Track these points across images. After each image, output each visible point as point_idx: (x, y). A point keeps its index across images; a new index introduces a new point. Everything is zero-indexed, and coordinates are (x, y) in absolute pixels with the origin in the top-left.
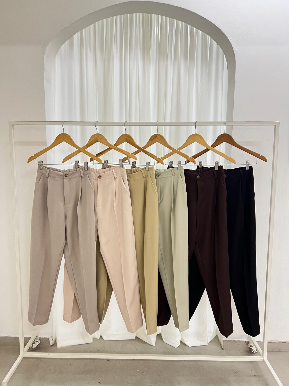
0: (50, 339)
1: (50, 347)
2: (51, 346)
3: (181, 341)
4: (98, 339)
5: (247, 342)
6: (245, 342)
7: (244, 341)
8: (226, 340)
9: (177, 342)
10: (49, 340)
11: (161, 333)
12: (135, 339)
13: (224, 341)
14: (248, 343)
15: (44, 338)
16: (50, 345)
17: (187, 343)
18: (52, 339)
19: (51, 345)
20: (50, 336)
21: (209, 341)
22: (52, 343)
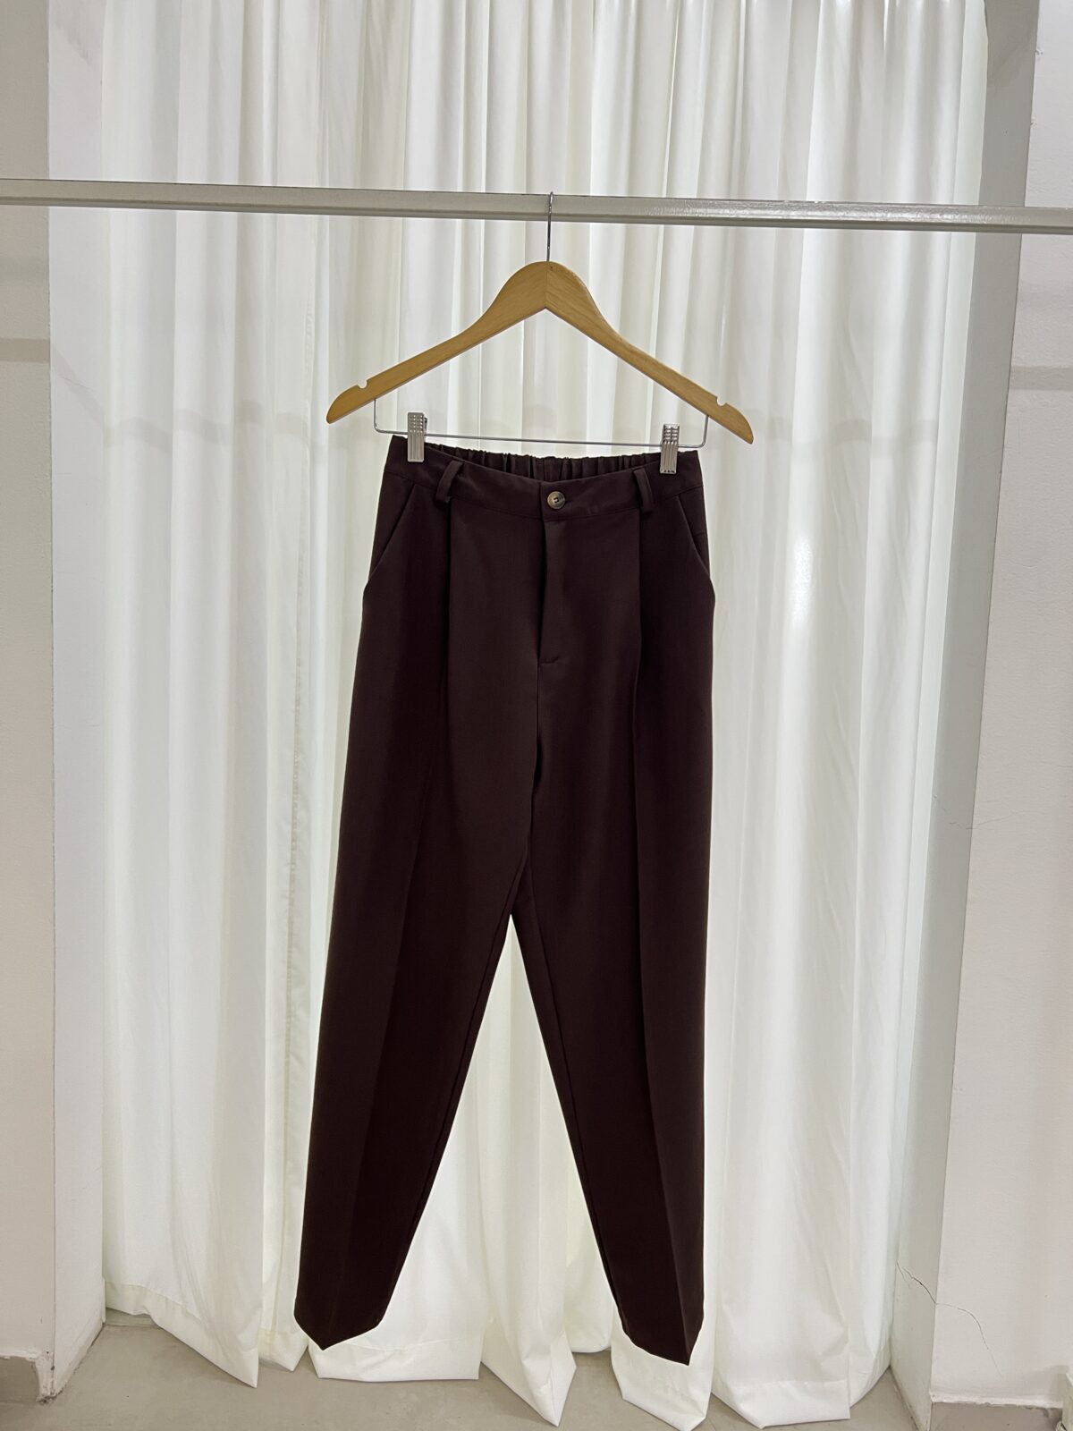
0: (43, 1367)
1: (38, 1406)
2: (45, 1401)
3: (713, 1398)
4: (291, 1372)
5: (1050, 1413)
6: (1042, 1413)
7: (1038, 1408)
8: (945, 1401)
9: (694, 1403)
10: (35, 1372)
11: (610, 1348)
12: (476, 1377)
13: (933, 1405)
14: (1061, 1419)
15: (11, 1357)
16: (41, 1398)
17: (745, 1408)
18: (53, 1368)
19: (48, 1398)
20: (40, 1353)
21: (856, 1395)
22: (49, 1386)
